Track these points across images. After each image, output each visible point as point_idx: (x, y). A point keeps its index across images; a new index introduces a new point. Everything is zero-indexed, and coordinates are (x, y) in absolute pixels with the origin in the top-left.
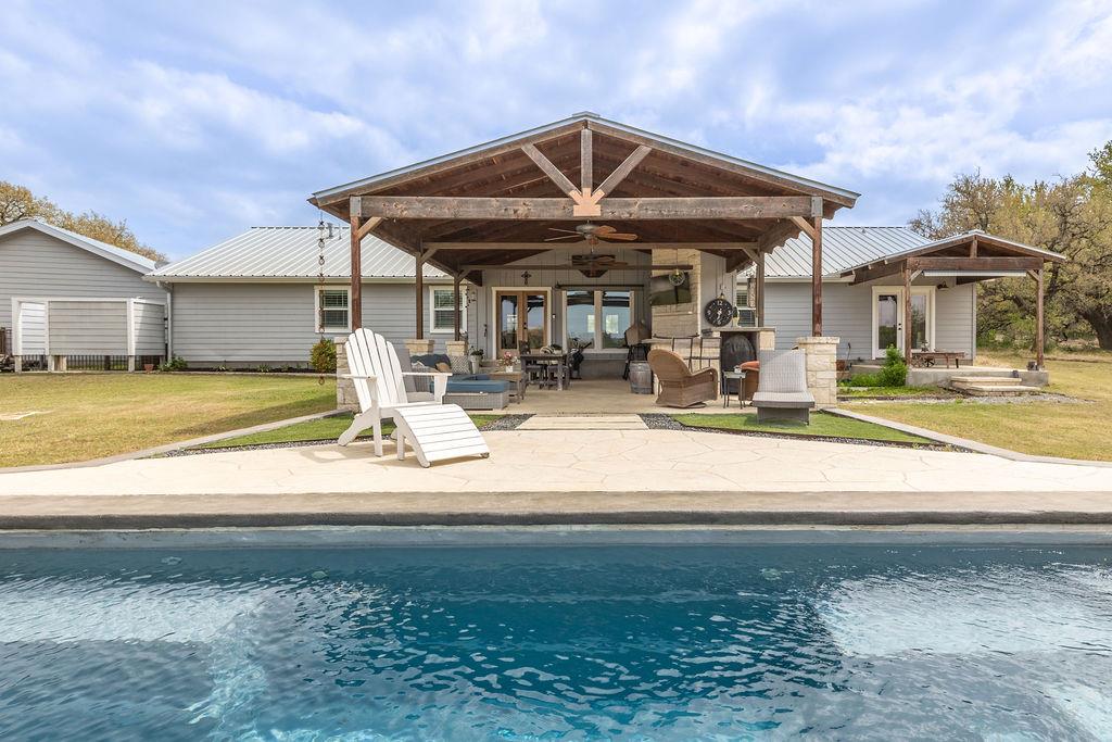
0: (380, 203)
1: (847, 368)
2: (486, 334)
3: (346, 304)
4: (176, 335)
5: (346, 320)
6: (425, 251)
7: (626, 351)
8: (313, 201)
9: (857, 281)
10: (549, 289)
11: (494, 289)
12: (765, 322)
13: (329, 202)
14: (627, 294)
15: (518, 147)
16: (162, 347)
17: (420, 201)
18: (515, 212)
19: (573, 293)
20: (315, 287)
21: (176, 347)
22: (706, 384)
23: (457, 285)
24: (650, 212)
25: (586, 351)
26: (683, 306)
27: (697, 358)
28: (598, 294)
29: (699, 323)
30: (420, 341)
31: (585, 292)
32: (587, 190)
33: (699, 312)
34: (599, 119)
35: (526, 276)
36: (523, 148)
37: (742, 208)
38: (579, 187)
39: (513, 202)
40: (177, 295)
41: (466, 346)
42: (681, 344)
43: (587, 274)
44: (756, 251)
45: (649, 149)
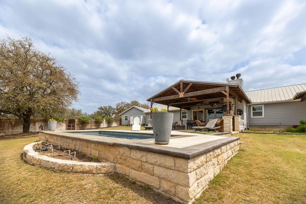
0: (154, 99)
4: (147, 121)
6: (169, 105)
10: (204, 110)
11: (192, 111)
13: (148, 100)
15: (171, 88)
16: (145, 123)
24: (192, 95)
34: (183, 80)
35: (199, 107)
38: (180, 92)
40: (147, 115)
45: (192, 83)
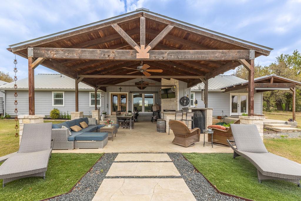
0: (43, 51)
1: (222, 119)
2: (107, 107)
3: (62, 97)
4: (7, 107)
5: (62, 102)
6: (79, 78)
7: (152, 113)
8: (10, 50)
9: (226, 91)
10: (128, 93)
11: (110, 93)
12: (208, 106)
13: (17, 50)
14: (153, 95)
15: (109, 25)
16: (2, 111)
17: (63, 50)
18: (109, 56)
19: (135, 94)
20: (52, 92)
21: (7, 111)
22: (195, 135)
23: (96, 91)
24: (172, 57)
25: (140, 113)
26: (172, 99)
27: (184, 120)
28: (143, 95)
29: (178, 105)
30: (77, 112)
31: (138, 94)
32: (143, 46)
33: (178, 101)
34: (149, 12)
35: (120, 89)
36: (112, 26)
37: (217, 55)
38: (139, 45)
39: (108, 51)
40: (7, 94)
41: (99, 112)
42: (178, 115)
43: (140, 88)
44: (204, 79)
45: (173, 27)
